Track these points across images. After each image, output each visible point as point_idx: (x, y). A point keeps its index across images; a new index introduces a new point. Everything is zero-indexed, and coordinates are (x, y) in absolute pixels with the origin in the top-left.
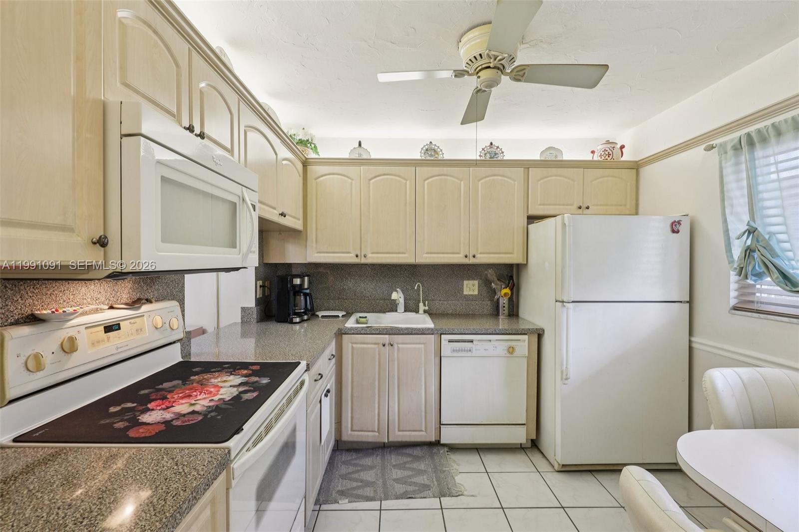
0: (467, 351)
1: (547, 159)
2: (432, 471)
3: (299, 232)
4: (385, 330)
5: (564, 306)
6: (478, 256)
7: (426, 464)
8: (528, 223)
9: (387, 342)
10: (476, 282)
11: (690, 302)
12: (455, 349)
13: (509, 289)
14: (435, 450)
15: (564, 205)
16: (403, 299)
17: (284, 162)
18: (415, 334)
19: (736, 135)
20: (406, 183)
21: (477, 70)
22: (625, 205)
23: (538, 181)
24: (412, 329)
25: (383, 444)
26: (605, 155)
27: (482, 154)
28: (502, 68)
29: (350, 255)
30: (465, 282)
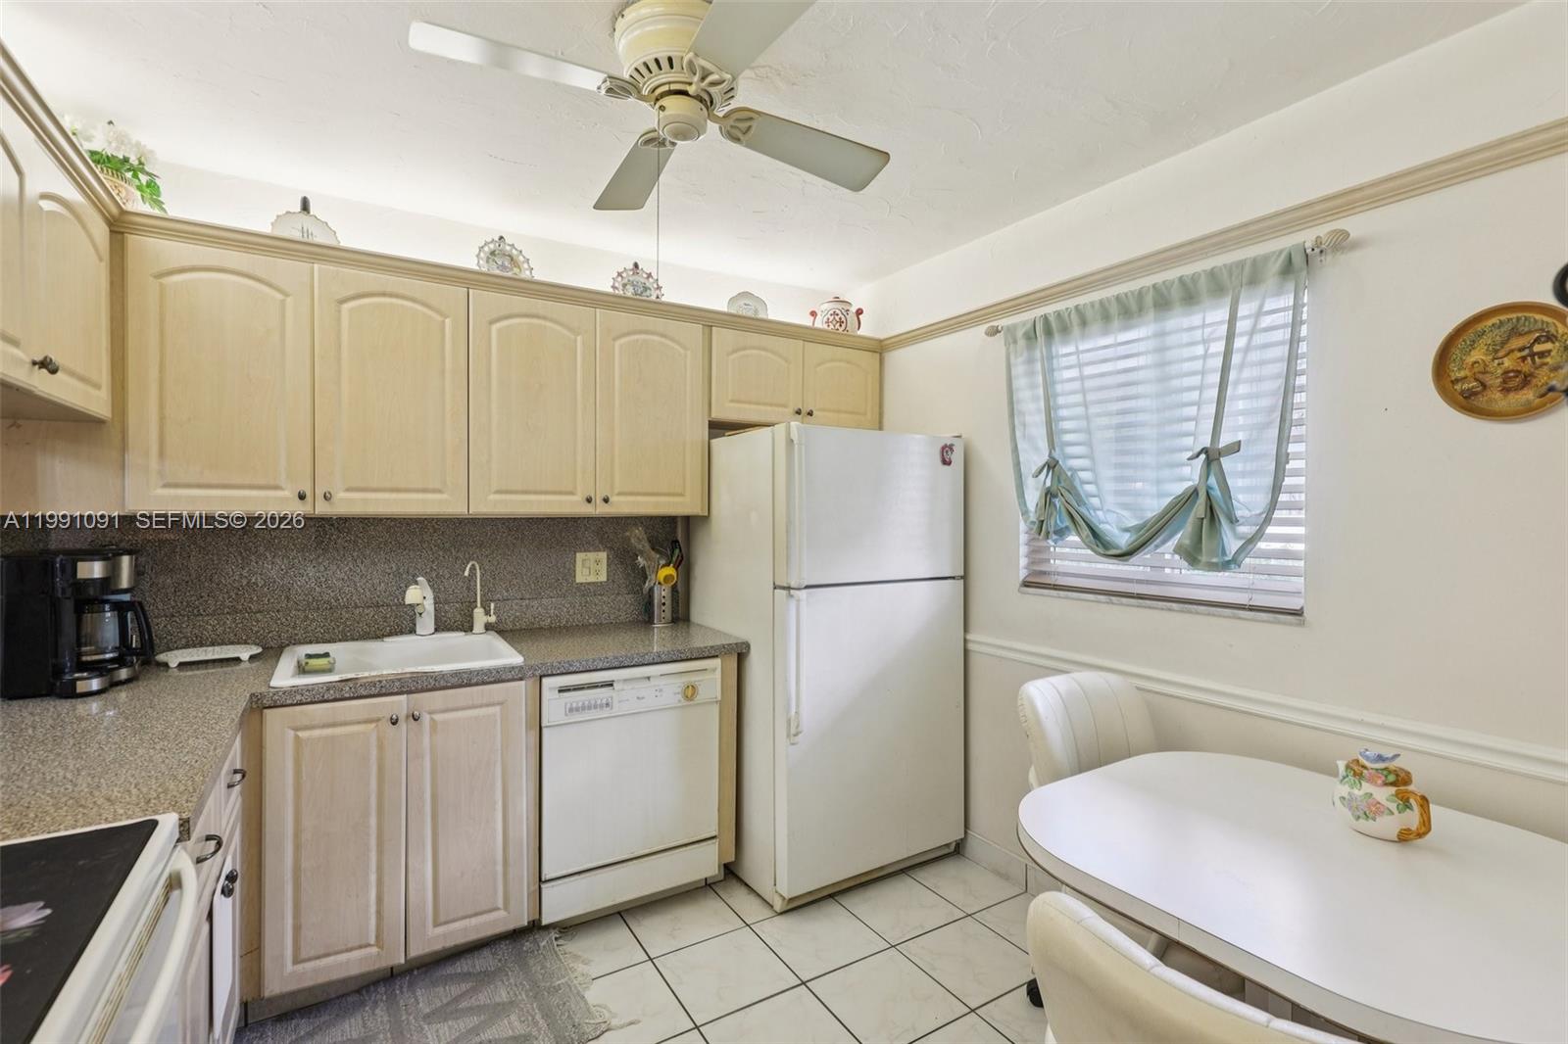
0: (601, 706)
1: (740, 313)
2: (527, 996)
3: (98, 422)
4: (397, 684)
5: (792, 596)
6: (612, 499)
7: (511, 984)
8: (711, 436)
9: (402, 714)
10: (603, 556)
11: (965, 577)
12: (574, 705)
13: (674, 567)
14: (527, 945)
15: (771, 405)
16: (432, 601)
17: (46, 205)
18: (477, 684)
19: (1028, 316)
20: (443, 322)
21: (658, 91)
22: (865, 414)
23: (728, 354)
24: (470, 672)
25: (389, 970)
26: (834, 322)
27: (617, 285)
28: (709, 104)
29: (279, 493)
30: (580, 556)
